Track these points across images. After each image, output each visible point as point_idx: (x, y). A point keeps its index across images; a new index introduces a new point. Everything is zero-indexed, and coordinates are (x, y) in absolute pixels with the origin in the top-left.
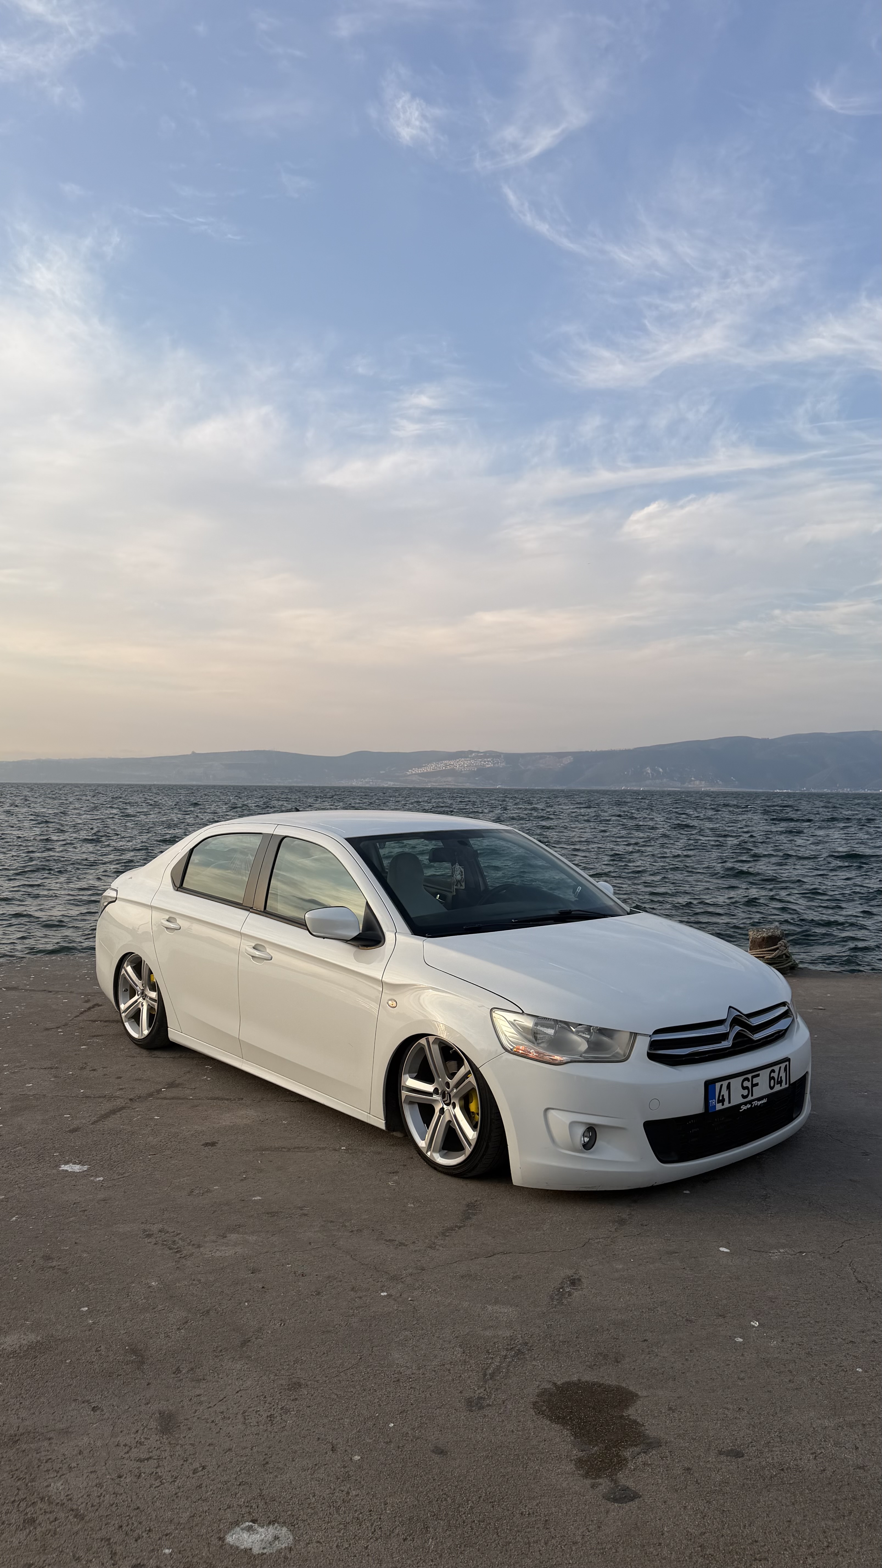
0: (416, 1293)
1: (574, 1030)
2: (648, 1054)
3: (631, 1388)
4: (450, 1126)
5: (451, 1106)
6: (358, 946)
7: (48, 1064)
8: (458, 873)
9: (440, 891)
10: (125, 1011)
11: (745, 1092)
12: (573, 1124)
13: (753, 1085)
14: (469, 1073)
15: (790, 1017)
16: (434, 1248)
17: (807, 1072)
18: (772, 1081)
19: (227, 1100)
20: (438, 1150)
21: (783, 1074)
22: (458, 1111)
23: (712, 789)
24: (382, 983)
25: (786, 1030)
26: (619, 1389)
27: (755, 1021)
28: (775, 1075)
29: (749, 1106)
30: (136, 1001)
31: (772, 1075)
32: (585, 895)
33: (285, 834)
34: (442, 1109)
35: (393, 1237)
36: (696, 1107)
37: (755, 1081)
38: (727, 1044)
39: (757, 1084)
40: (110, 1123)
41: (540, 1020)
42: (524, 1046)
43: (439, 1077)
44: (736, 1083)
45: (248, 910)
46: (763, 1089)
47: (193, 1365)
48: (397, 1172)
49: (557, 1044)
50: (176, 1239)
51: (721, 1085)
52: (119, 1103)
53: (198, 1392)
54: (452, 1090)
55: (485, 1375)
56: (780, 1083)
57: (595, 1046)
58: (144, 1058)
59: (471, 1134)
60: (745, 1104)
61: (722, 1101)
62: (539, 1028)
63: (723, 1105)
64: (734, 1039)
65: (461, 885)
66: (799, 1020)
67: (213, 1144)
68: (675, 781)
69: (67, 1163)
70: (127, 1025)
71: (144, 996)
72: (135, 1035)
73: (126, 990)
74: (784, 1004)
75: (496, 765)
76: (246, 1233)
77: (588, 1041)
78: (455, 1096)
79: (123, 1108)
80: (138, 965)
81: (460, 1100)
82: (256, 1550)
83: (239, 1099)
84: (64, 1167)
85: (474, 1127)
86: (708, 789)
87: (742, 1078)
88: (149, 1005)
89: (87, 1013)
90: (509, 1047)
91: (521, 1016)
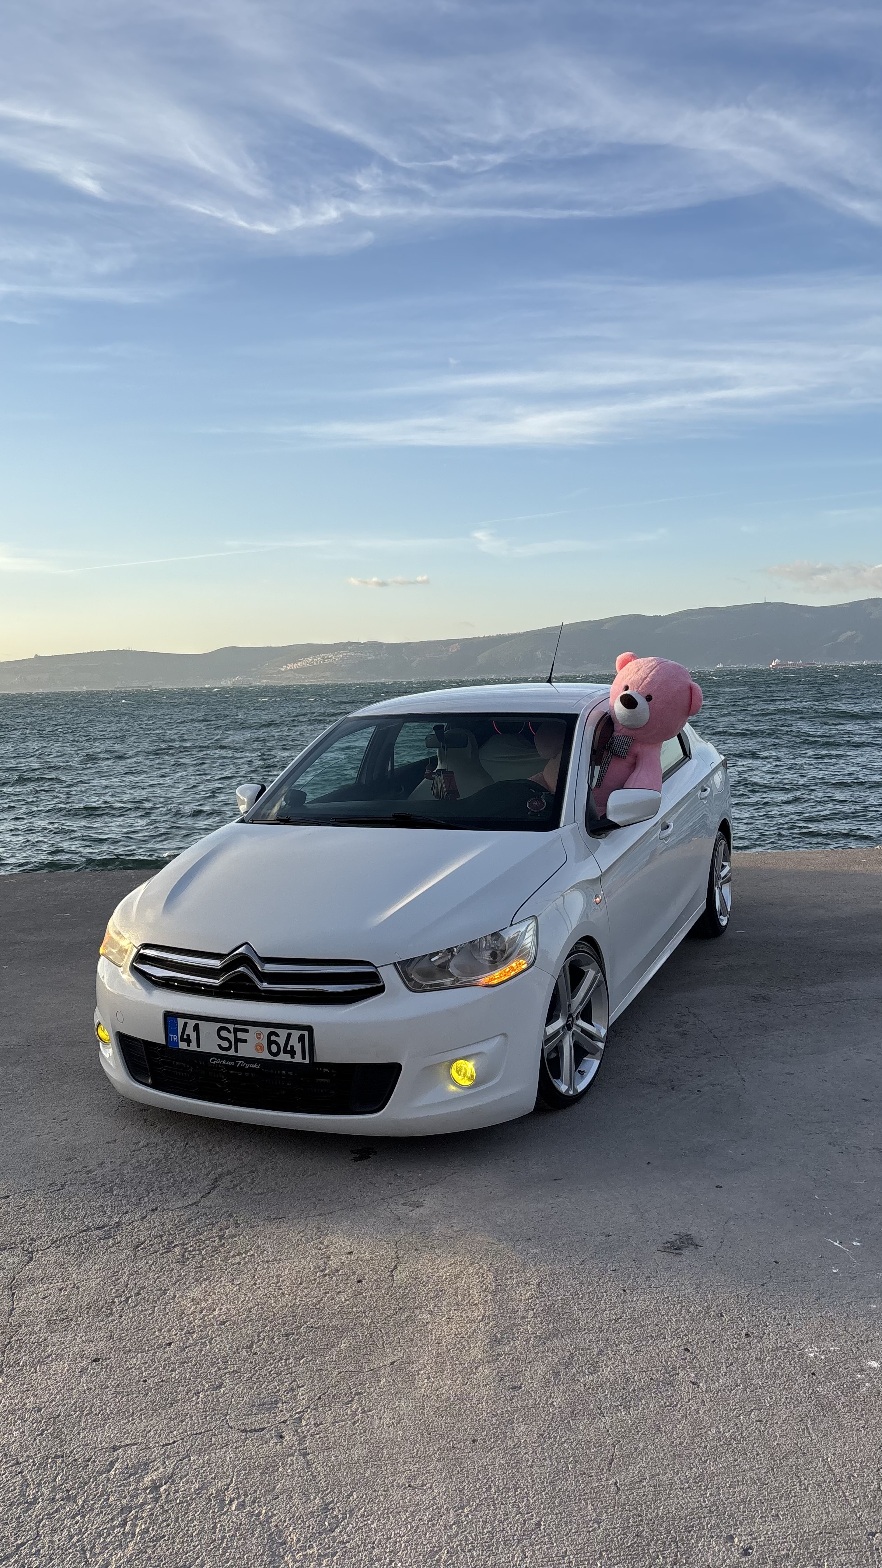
11: (222, 1044)
13: (238, 1040)
27: (270, 968)
28: (282, 1040)
36: (156, 1034)
37: (242, 1035)
39: (242, 1040)
44: (210, 1028)
46: (252, 1050)
51: (187, 1023)
60: (224, 1057)
61: (190, 1041)
75: (378, 657)
87: (220, 1025)
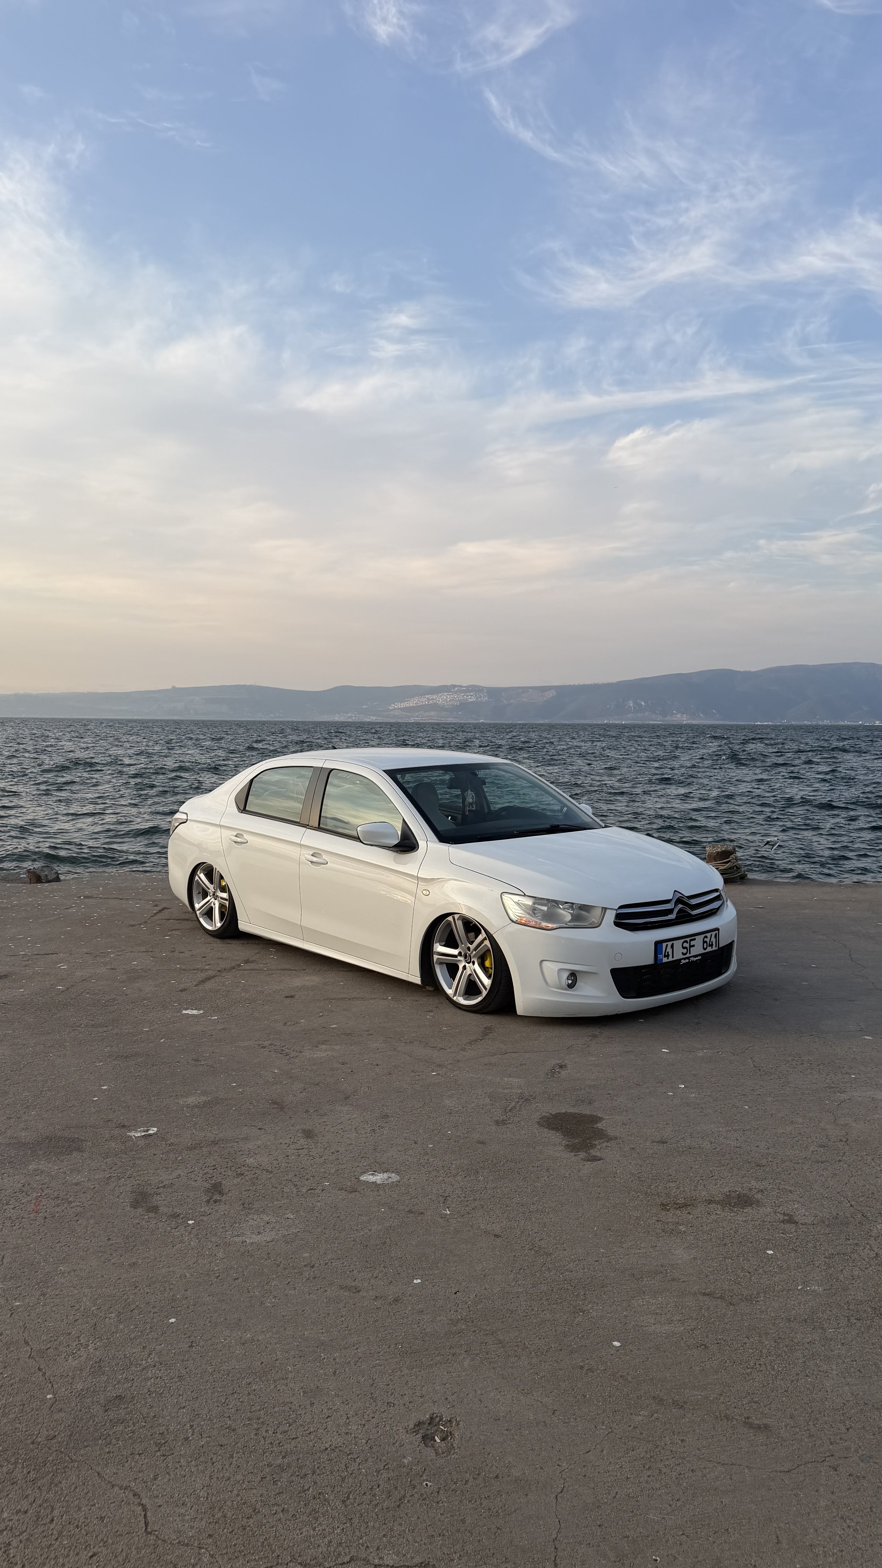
0: (455, 1073)
1: (561, 907)
2: (614, 922)
3: (599, 1115)
4: (470, 979)
5: (471, 963)
6: (397, 852)
7: (143, 949)
8: (470, 797)
9: (450, 814)
10: (199, 910)
11: (685, 951)
12: (560, 970)
13: (691, 946)
14: (485, 939)
15: (721, 900)
16: (465, 1051)
17: (733, 941)
18: (705, 944)
19: (294, 970)
20: (462, 995)
21: (713, 940)
22: (477, 967)
23: (694, 722)
24: (418, 878)
25: (718, 909)
26: (591, 1116)
27: (694, 902)
28: (707, 940)
29: (687, 961)
30: (209, 901)
31: (705, 939)
32: (570, 814)
33: (332, 768)
34: (465, 966)
35: (435, 1045)
36: (650, 960)
37: (692, 943)
38: (672, 916)
39: (694, 946)
40: (208, 985)
41: (537, 900)
42: (526, 917)
43: (462, 944)
44: (678, 944)
45: (306, 827)
46: (698, 949)
47: (316, 1109)
48: (432, 1011)
49: (549, 917)
50: (283, 1048)
51: (667, 945)
52: (210, 973)
53: (323, 1120)
54: (472, 952)
55: (506, 1110)
56: (711, 945)
57: (576, 918)
58: (219, 945)
59: (487, 982)
60: (685, 959)
61: (668, 956)
62: (536, 906)
63: (668, 959)
64: (677, 913)
65: (473, 807)
66: (729, 903)
67: (292, 997)
68: (657, 714)
69: (186, 1009)
70: (201, 920)
71: (215, 897)
72: (209, 928)
73: (199, 893)
74: (716, 890)
76: (331, 1045)
77: (572, 914)
78: (474, 956)
79: (214, 977)
80: (210, 872)
81: (478, 958)
82: (379, 1182)
83: (303, 970)
84: (184, 1012)
85: (489, 977)
86: (689, 722)
87: (682, 940)
88: (220, 904)
89: (159, 914)
90: (515, 919)
91: (523, 897)
